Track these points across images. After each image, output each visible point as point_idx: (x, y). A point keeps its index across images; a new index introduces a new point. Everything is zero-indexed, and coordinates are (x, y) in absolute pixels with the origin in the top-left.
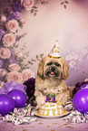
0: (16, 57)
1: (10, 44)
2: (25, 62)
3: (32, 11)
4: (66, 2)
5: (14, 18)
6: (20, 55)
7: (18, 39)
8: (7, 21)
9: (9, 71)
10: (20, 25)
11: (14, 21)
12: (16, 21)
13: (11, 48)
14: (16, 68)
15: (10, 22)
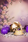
0: (6, 18)
1: (4, 14)
2: (9, 19)
4: (21, 1)
6: (7, 17)
7: (6, 12)
8: (3, 7)
9: (4, 22)
10: (7, 8)
11: (5, 7)
13: (4, 15)
14: (6, 21)
15: (4, 7)
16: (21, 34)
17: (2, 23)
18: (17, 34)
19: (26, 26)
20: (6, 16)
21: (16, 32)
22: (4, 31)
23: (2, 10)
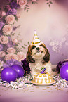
0: (13, 43)
1: (9, 33)
2: (19, 46)
3: (25, 9)
5: (12, 13)
6: (16, 41)
7: (14, 29)
8: (6, 16)
9: (7, 53)
10: (16, 18)
11: (11, 16)
12: (13, 16)
13: (9, 36)
15: (9, 16)
16: (48, 81)
17: (4, 54)
18: (40, 81)
19: (60, 64)
20: (13, 38)
21: (37, 77)
22: (7, 73)
23: (3, 24)
